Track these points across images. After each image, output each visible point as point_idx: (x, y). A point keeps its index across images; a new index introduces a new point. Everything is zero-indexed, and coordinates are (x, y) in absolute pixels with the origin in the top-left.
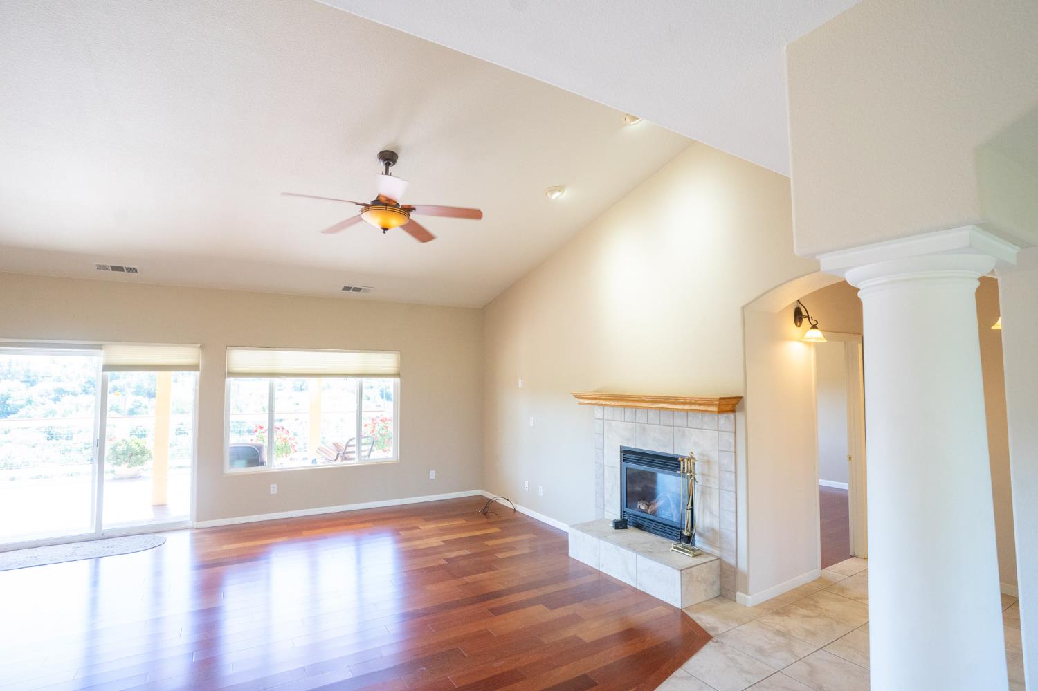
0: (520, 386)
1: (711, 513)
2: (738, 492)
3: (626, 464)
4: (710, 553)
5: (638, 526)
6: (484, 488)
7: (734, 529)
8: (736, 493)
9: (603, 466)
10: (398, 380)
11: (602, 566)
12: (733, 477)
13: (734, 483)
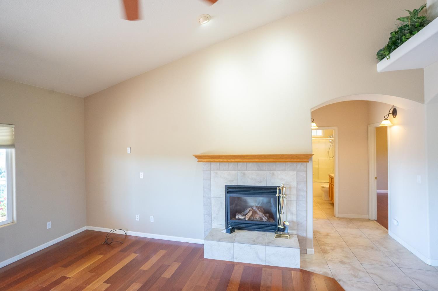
0: (129, 152)
1: (291, 213)
2: (308, 201)
3: (229, 195)
4: (291, 233)
5: (239, 228)
6: (88, 224)
7: (305, 219)
8: (307, 201)
9: (210, 198)
10: (13, 151)
11: (236, 259)
12: (305, 193)
13: (306, 197)
